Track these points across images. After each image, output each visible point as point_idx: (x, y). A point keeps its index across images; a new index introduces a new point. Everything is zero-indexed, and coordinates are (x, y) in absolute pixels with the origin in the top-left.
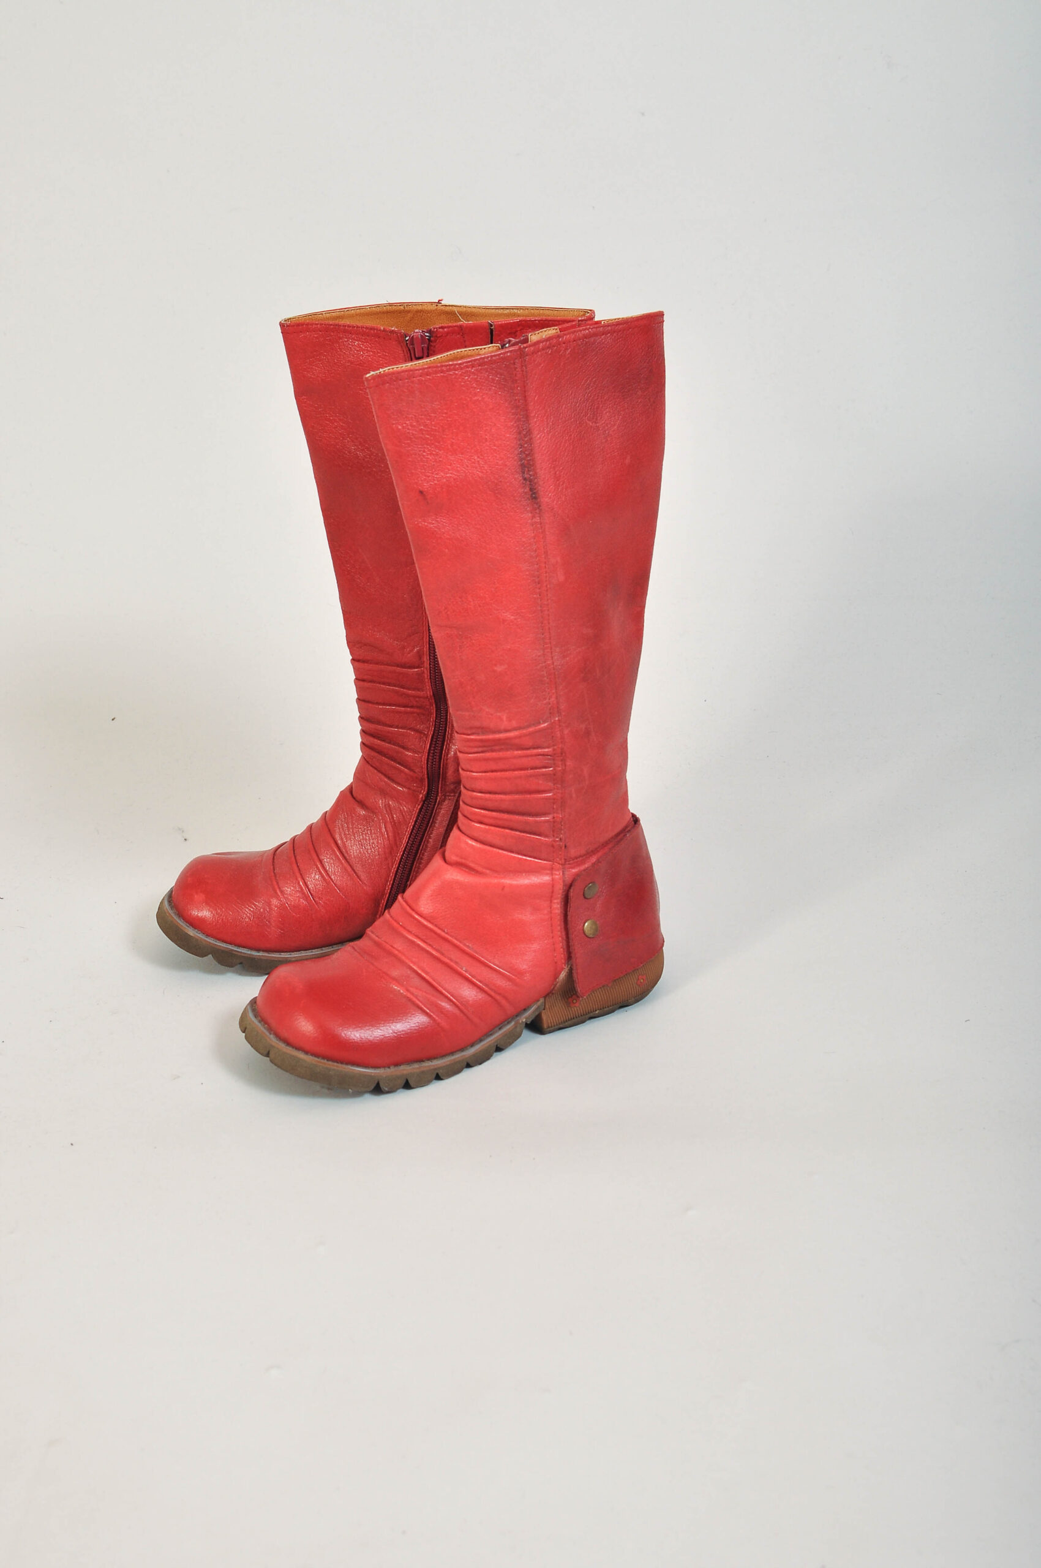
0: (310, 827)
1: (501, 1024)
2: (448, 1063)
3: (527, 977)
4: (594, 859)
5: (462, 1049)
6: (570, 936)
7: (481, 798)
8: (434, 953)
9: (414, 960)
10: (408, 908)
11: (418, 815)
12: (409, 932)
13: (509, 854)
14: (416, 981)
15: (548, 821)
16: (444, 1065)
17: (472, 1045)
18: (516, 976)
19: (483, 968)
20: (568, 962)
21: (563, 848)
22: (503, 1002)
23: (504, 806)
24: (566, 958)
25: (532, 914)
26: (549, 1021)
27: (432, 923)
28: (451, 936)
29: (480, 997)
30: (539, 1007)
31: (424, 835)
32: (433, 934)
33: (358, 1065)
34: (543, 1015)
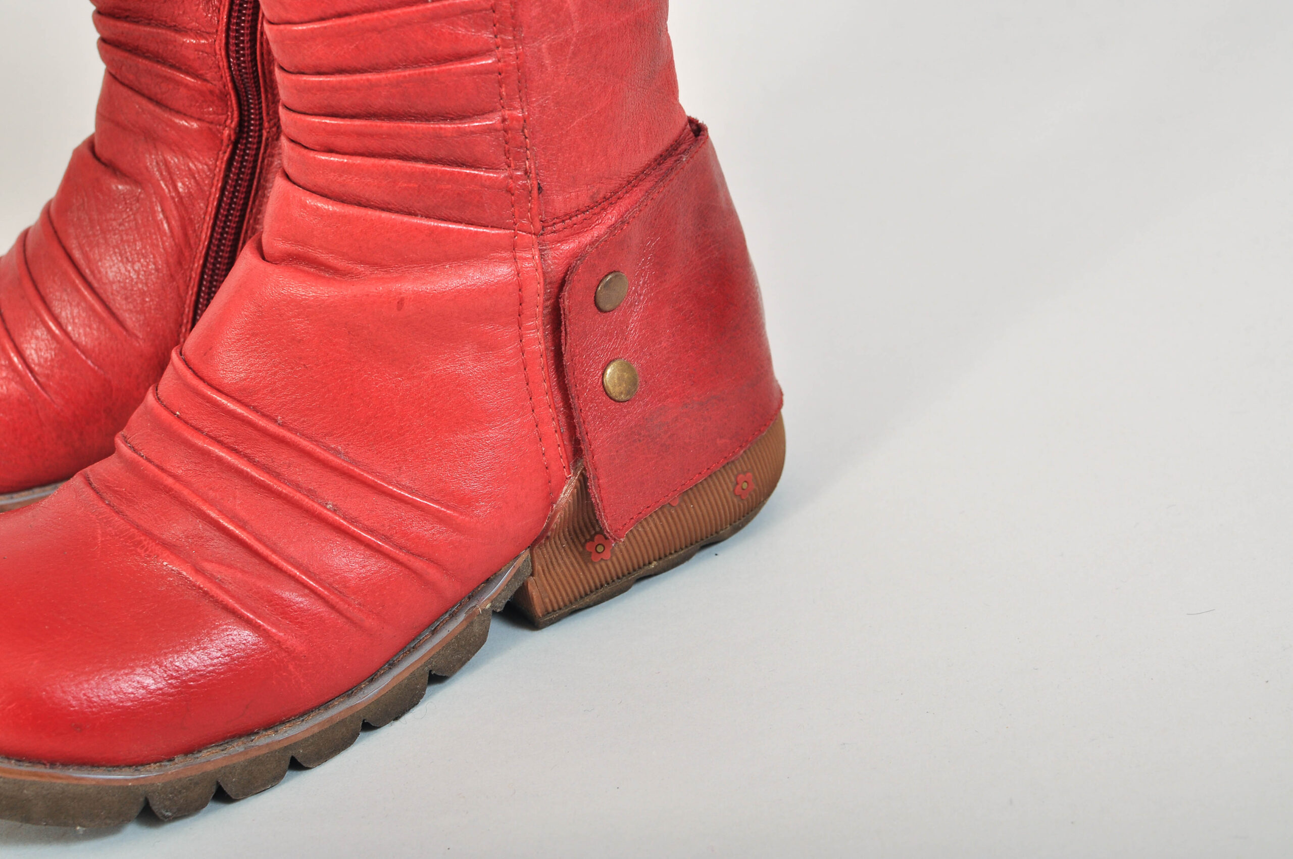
0: (24, 237)
1: (437, 620)
2: (316, 730)
3: (483, 510)
4: (611, 217)
5: (349, 692)
6: (574, 402)
7: (320, 87)
8: (255, 473)
9: (211, 494)
10: (195, 382)
11: (226, 176)
12: (198, 430)
13: (406, 219)
14: (219, 546)
15: (489, 130)
16: (307, 735)
17: (372, 678)
18: (454, 509)
19: (375, 498)
20: (575, 462)
21: (535, 191)
22: (432, 573)
23: (379, 102)
24: (570, 454)
25: (478, 360)
26: (547, 600)
27: (246, 405)
28: (290, 430)
29: (375, 568)
30: (518, 572)
31: (242, 217)
32: (250, 430)
33: (94, 764)
34: (530, 587)
